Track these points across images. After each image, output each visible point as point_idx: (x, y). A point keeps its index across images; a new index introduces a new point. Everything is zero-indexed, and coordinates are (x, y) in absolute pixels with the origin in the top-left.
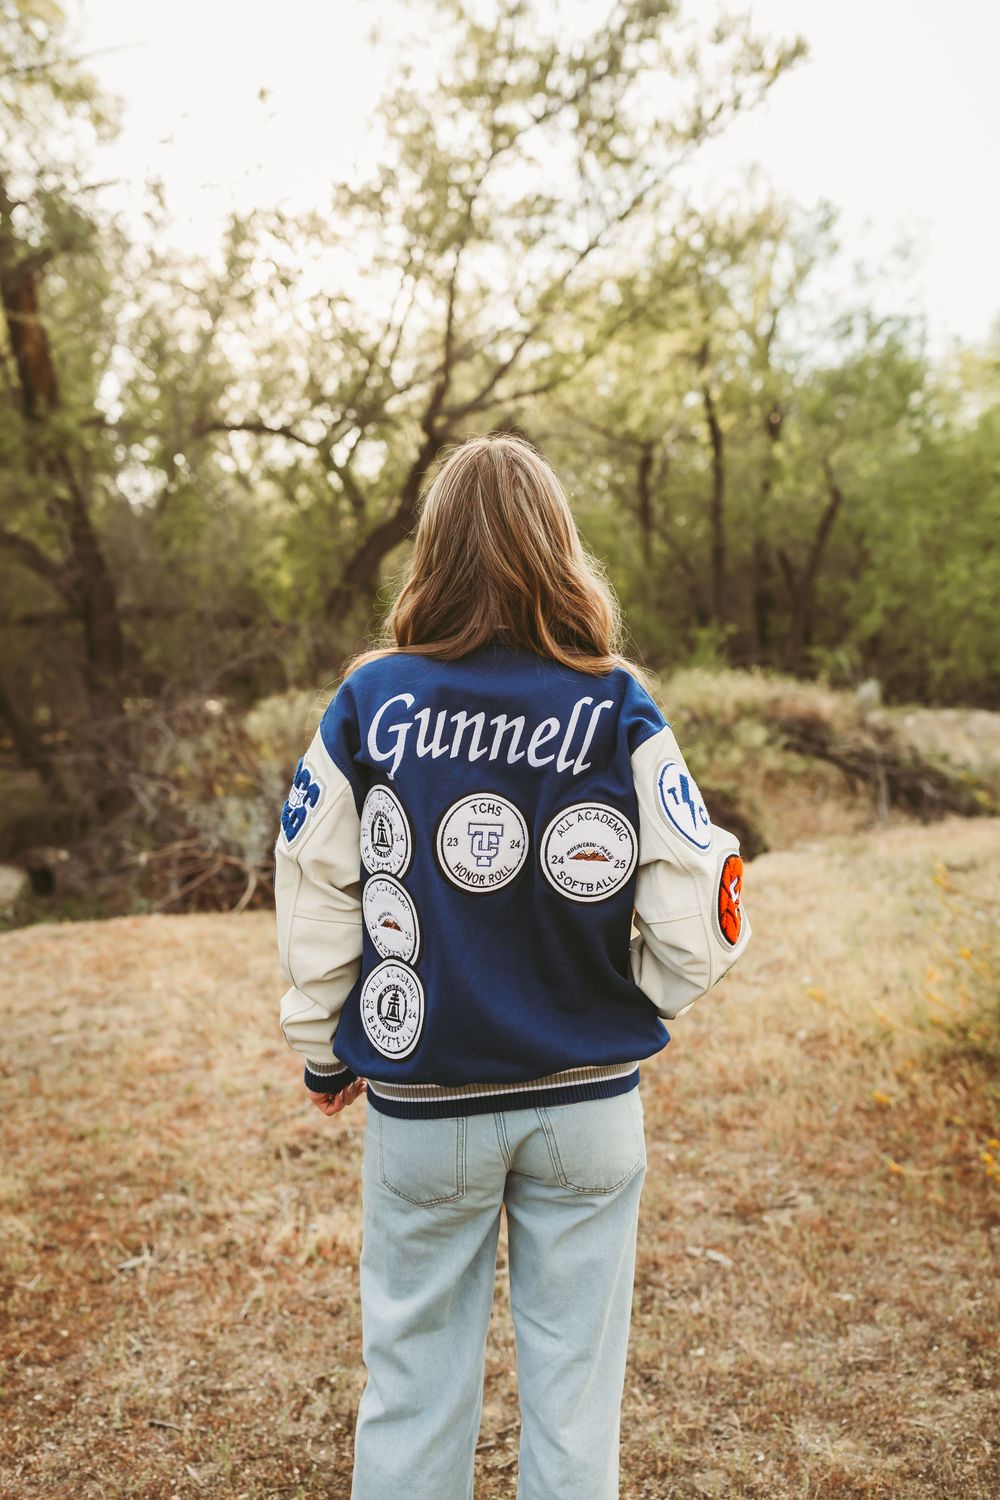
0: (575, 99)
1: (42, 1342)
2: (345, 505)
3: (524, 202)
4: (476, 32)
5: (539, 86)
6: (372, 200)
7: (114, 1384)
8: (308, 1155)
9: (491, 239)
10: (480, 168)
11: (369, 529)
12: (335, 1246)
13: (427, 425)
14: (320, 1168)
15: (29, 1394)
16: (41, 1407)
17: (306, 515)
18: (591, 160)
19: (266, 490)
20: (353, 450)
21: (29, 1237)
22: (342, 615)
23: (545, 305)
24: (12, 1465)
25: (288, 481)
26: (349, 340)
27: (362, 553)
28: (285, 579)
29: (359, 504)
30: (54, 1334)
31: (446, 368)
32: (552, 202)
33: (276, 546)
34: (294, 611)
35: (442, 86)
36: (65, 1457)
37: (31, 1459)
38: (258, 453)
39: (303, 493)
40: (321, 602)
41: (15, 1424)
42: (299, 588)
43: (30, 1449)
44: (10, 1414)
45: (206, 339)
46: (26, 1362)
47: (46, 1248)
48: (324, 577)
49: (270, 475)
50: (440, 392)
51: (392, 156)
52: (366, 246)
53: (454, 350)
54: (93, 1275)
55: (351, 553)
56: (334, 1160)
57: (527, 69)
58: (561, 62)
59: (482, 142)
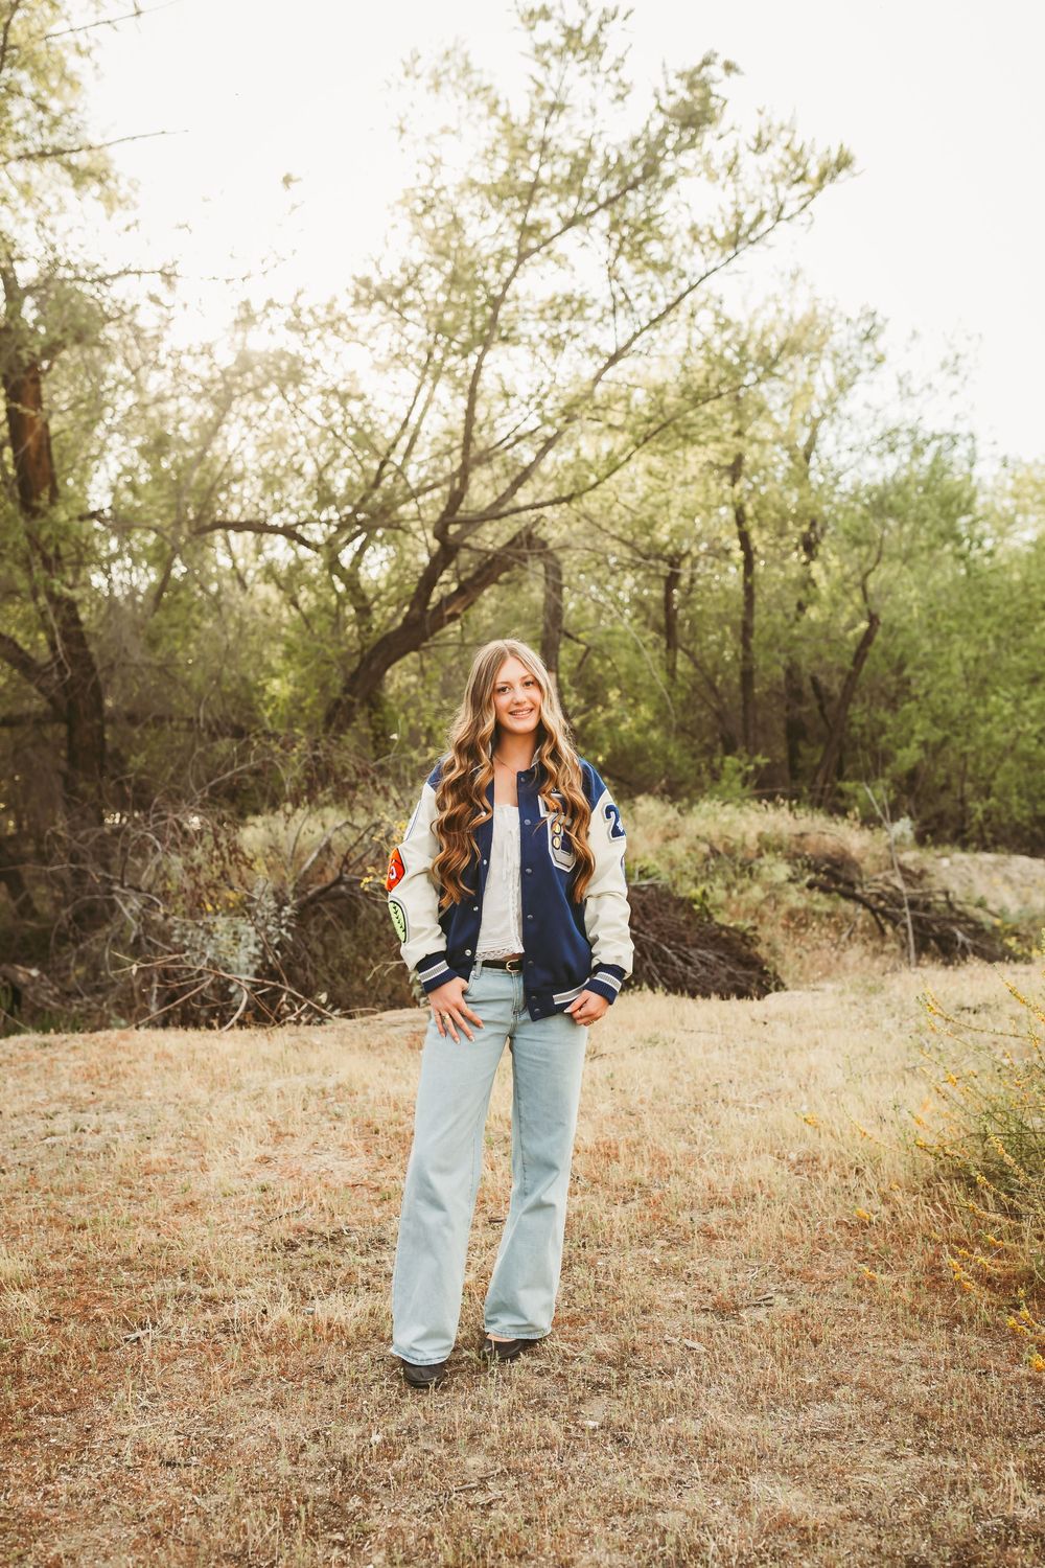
0: (611, 201)
1: (53, 1397)
2: (350, 611)
3: (552, 302)
4: (509, 126)
5: (571, 184)
6: (394, 298)
7: (124, 1431)
8: (305, 1249)
9: (517, 343)
10: (508, 266)
11: (374, 637)
12: (329, 1326)
13: (440, 532)
14: (316, 1259)
15: (43, 1438)
16: (58, 1449)
17: (307, 619)
18: (624, 266)
19: (269, 592)
20: (360, 552)
21: (36, 1310)
22: (341, 729)
23: (569, 415)
24: (32, 1491)
25: (288, 581)
26: (363, 436)
27: (366, 662)
28: (279, 688)
29: (364, 611)
30: (65, 1390)
31: (464, 472)
32: (582, 304)
33: (274, 654)
35: (473, 184)
36: (83, 1485)
37: (50, 1487)
38: (258, 551)
39: (306, 597)
40: (320, 712)
41: (33, 1460)
42: (296, 701)
43: (48, 1480)
44: (28, 1453)
46: (40, 1412)
47: (52, 1320)
48: (324, 687)
49: (270, 575)
50: (456, 498)
51: (418, 253)
52: (387, 339)
53: (472, 455)
54: (101, 1343)
55: (355, 663)
56: (329, 1254)
57: (562, 168)
58: (596, 165)
59: (510, 240)
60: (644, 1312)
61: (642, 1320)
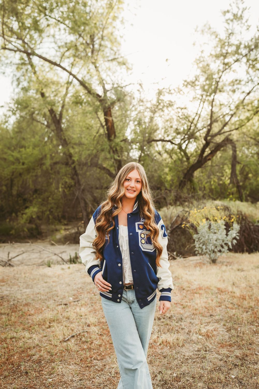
0: (246, 55)
1: (98, 355)
2: (185, 159)
3: (232, 82)
4: (220, 40)
5: (237, 52)
6: (193, 84)
7: (113, 366)
8: (162, 320)
9: (224, 92)
10: (220, 74)
11: (190, 165)
12: (166, 342)
13: (205, 139)
14: (165, 323)
15: (94, 366)
16: (97, 369)
17: (175, 161)
18: (250, 70)
19: (165, 156)
20: (187, 145)
21: (97, 332)
22: (183, 187)
23: (237, 108)
24: (90, 381)
25: (170, 153)
26: (186, 118)
27: (188, 171)
28: (169, 178)
29: (188, 159)
30: (101, 354)
31: (210, 125)
32: (240, 81)
33: (167, 170)
34: (171, 186)
35: (211, 55)
36: (101, 380)
37: (94, 380)
38: (163, 146)
39: (174, 157)
40: (178, 184)
41: (91, 372)
42: (172, 180)
43: (94, 378)
44: (90, 370)
45: (152, 119)
46: (94, 359)
47: (101, 335)
48: (178, 177)
49: (166, 151)
50: (209, 131)
51: (198, 72)
52: (192, 94)
53: (213, 119)
54: (110, 342)
55: (185, 171)
56: (168, 322)
57: (234, 48)
58: (242, 46)
59: (221, 67)
60: (250, 344)
61: (250, 347)
